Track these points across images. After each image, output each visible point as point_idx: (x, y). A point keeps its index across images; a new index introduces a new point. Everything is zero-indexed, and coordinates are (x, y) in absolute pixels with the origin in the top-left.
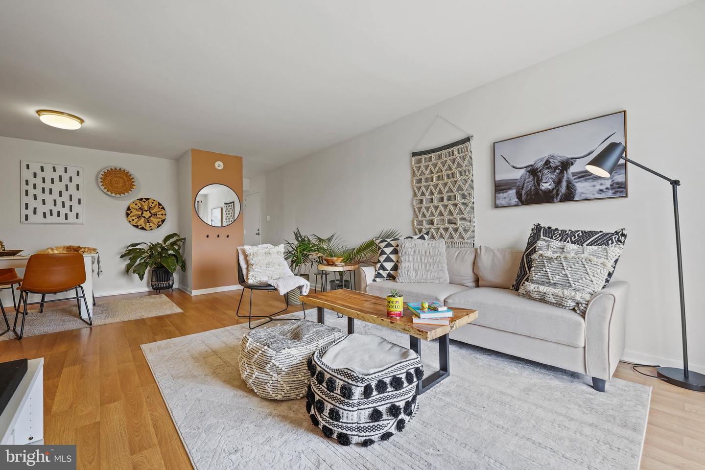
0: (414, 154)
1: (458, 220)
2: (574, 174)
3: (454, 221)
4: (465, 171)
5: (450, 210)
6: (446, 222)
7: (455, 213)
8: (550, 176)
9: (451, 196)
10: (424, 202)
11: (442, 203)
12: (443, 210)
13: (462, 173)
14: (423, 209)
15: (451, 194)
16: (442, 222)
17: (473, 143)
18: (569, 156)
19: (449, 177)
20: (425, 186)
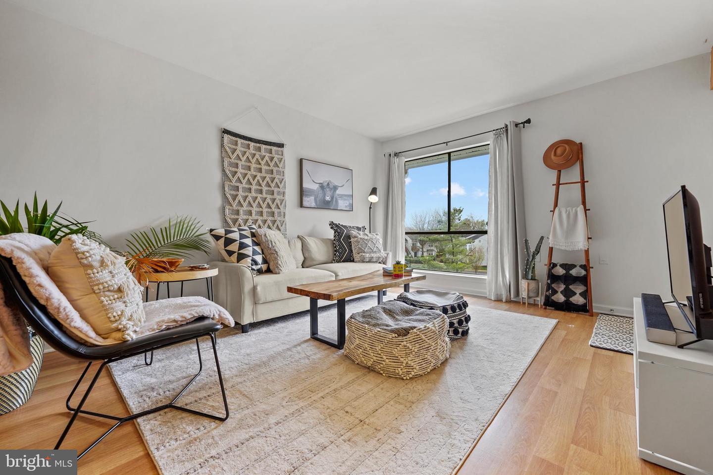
0: (226, 132)
1: (276, 214)
2: (338, 195)
3: (273, 214)
4: (280, 171)
5: (268, 203)
6: (265, 214)
7: (273, 206)
8: (329, 192)
9: (268, 190)
10: (240, 190)
11: (260, 195)
12: (261, 203)
13: (278, 172)
14: (240, 198)
15: (269, 189)
16: (261, 214)
17: (285, 150)
18: (337, 184)
19: (267, 172)
20: (241, 173)
